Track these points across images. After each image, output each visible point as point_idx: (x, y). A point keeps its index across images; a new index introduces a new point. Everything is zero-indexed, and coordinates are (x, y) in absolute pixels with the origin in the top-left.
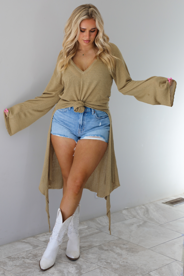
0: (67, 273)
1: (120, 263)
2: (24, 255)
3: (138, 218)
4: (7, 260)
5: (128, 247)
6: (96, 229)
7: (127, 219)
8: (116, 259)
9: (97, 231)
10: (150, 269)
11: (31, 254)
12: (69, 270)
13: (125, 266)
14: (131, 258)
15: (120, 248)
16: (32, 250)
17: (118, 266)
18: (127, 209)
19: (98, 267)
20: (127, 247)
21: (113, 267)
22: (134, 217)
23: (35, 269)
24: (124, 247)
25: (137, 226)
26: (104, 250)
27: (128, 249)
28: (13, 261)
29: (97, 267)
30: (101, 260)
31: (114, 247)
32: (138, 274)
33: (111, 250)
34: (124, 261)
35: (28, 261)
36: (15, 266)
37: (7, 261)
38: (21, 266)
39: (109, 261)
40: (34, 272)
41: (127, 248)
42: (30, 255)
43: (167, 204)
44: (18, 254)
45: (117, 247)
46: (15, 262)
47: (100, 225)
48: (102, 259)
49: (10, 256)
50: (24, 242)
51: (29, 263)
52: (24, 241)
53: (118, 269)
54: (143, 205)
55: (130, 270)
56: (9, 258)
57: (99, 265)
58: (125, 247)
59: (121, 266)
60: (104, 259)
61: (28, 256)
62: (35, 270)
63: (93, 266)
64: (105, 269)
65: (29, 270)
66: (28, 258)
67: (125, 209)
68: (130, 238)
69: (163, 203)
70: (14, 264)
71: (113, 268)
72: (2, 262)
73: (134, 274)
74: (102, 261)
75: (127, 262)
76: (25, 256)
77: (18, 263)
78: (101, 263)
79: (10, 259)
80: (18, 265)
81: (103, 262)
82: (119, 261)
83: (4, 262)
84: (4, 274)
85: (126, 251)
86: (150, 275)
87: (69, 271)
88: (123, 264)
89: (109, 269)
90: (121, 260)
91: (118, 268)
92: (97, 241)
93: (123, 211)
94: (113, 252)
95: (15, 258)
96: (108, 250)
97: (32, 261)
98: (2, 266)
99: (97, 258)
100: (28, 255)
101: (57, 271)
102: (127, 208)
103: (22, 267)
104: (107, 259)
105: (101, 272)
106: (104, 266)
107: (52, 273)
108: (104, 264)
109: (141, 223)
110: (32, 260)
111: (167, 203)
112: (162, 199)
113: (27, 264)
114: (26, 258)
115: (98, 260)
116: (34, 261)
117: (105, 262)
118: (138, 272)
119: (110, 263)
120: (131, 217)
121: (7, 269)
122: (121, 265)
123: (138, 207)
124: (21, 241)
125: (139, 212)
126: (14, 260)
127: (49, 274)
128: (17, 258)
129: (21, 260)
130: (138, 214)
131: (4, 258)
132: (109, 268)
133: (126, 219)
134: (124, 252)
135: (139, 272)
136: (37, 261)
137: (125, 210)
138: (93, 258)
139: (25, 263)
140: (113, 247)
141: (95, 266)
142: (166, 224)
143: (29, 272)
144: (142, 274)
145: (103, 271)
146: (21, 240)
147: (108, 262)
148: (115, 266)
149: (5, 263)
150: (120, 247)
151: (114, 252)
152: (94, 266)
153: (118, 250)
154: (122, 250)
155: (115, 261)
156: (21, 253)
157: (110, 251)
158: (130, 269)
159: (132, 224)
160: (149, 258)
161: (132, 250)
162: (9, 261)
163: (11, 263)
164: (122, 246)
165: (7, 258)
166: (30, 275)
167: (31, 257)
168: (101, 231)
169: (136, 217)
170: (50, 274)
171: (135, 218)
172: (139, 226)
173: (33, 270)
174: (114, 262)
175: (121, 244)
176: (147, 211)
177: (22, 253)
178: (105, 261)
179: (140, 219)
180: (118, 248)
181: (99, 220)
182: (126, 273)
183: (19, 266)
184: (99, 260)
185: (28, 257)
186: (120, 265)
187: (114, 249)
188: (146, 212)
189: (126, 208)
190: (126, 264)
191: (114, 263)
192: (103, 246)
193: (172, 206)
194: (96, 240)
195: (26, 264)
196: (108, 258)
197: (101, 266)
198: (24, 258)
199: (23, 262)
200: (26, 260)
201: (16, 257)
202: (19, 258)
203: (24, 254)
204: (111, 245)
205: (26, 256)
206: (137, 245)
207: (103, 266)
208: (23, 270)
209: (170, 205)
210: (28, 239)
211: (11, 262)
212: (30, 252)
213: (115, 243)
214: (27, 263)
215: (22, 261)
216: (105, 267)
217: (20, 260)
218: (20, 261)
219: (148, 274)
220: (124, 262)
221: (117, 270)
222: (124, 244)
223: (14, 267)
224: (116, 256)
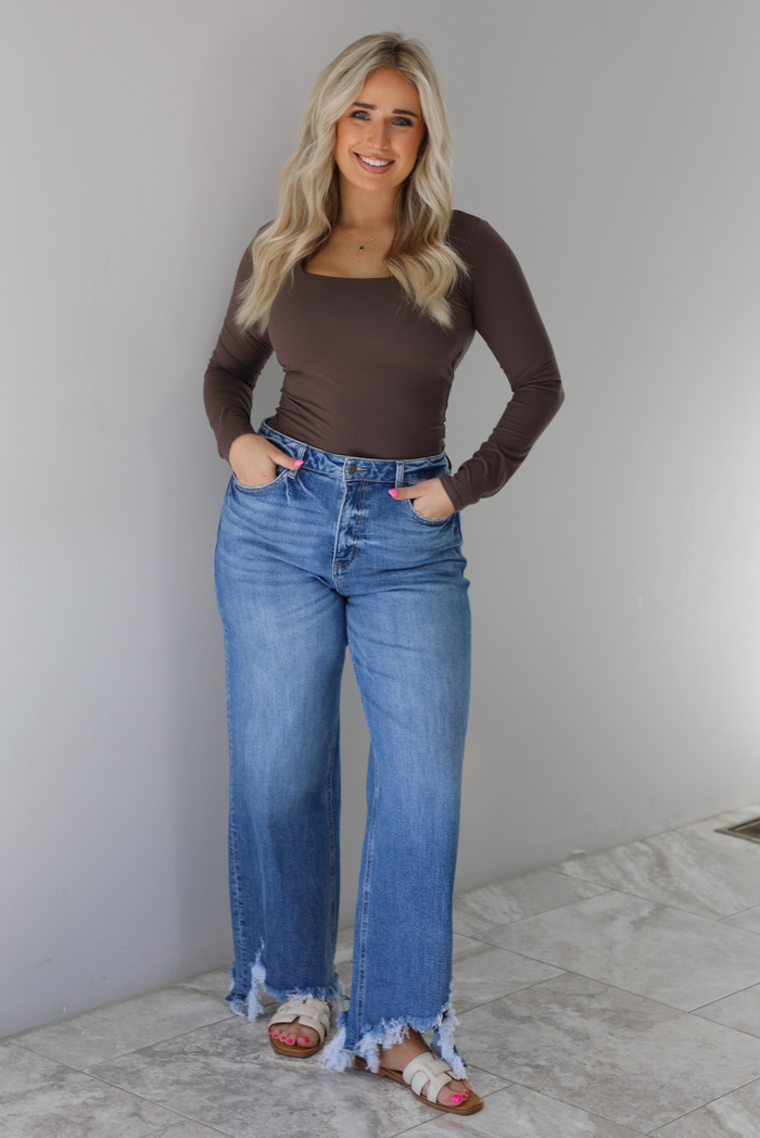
0: (386, 1110)
1: (588, 1068)
2: (203, 1041)
3: (628, 894)
4: (139, 1063)
5: (607, 1004)
6: (471, 937)
7: (588, 898)
8: (571, 1054)
9: (474, 944)
10: (706, 1089)
11: (228, 1036)
12: (393, 1099)
13: (607, 1081)
14: (627, 1050)
15: (579, 1009)
16: (229, 1021)
17: (580, 1081)
18: (581, 856)
19: (504, 1085)
20: (604, 1007)
21: (563, 1084)
22: (615, 888)
23: (258, 1096)
24: (592, 1007)
25: (633, 923)
26: (514, 1017)
27: (610, 1014)
28: (162, 1064)
29: (499, 1085)
30: (511, 1057)
31: (555, 1007)
32: (665, 1110)
33: (541, 1019)
34: (601, 1060)
35: (223, 1064)
36: (177, 1082)
37: (141, 1066)
38: (201, 1083)
39: (543, 1063)
40: (257, 1108)
41: (604, 1011)
42: (227, 1039)
43: (735, 836)
44: (180, 1040)
45: (564, 1005)
46: (171, 1067)
47: (484, 920)
48: (514, 1054)
49: (150, 1048)
50: (194, 991)
51: (227, 1073)
52: (190, 986)
53: (583, 1091)
54: (642, 841)
55: (629, 1095)
56: (146, 1051)
57: (505, 1076)
58: (595, 1005)
59: (593, 1079)
60: (520, 1053)
61: (218, 1044)
62: (256, 1099)
63: (482, 1081)
64: (533, 1092)
65: (231, 1099)
66: (220, 1054)
67: (572, 857)
68: (611, 971)
69: (718, 831)
70: (171, 1077)
71: (564, 1089)
72: (122, 1069)
73: (649, 1111)
74: (516, 1060)
75: (613, 1066)
76: (207, 1046)
77: (188, 1071)
78: (513, 1071)
79: (150, 1057)
80: (187, 1080)
81: (520, 1065)
82: (584, 1061)
83: (129, 1070)
84: (136, 1114)
85: (604, 1021)
86: (710, 1112)
87: (391, 1103)
88: (598, 1071)
89: (548, 1093)
90: (589, 1058)
91: (582, 1087)
92: (482, 983)
93: (565, 865)
94: (551, 1028)
95: (170, 1054)
96: (529, 1019)
97: (240, 1065)
98: (124, 1085)
99: (496, 1050)
100: (220, 1042)
101: (345, 1100)
102: (581, 851)
103: (206, 1086)
104: (534, 1054)
105: (519, 1104)
106: (525, 1080)
107: (326, 1111)
108: (526, 1073)
109: (645, 913)
110: (237, 1062)
111: (734, 830)
112: (714, 817)
113: (223, 1074)
114: (213, 1055)
115: (498, 1057)
116: (247, 1065)
117: (526, 1065)
118: (664, 1102)
119: (548, 1070)
120: (602, 890)
121: (148, 1097)
122: (592, 1077)
123: (621, 849)
124: (183, 988)
125: (630, 867)
126: (168, 1062)
127: (315, 1115)
128: (178, 1054)
129: (195, 1060)
130: (626, 875)
131: (126, 1052)
132: (546, 1088)
133: (581, 899)
134: (595, 1027)
135: (666, 1104)
136: (260, 1064)
137: (571, 863)
138: (479, 1051)
139: (214, 1072)
140: (551, 1006)
141: (492, 1080)
142: (742, 914)
143: (235, 1106)
144: (678, 1110)
145: (526, 1099)
146: (180, 984)
147: (537, 1067)
148: (570, 1080)
149: (133, 1073)
150: (577, 1005)
151: (558, 1027)
152: (487, 1081)
153: (572, 1020)
154: (587, 1019)
155: (567, 1059)
156: (189, 1036)
157: (541, 1023)
158: (630, 1092)
159: (611, 917)
160: (699, 1047)
161: (628, 1017)
162: (150, 1064)
163: (156, 1073)
164: (584, 1001)
165: (139, 1052)
166: (241, 1117)
167: (234, 1050)
168: (494, 947)
169: (620, 890)
170: (317, 1113)
171: (616, 893)
172: (639, 924)
173: (250, 1099)
174: (563, 1066)
175: (578, 995)
176: (661, 863)
177: (193, 1034)
178: (526, 1061)
179: (639, 894)
180: (569, 1011)
181: (475, 902)
182: (618, 1107)
183: (190, 1084)
184: (502, 1058)
185: (220, 1050)
186: (587, 1075)
187: (554, 1014)
188: (657, 869)
189: (576, 852)
190: (612, 1072)
191: (562, 1070)
192: (509, 1003)
193: (755, 842)
194: (478, 980)
195: (219, 1077)
196: (536, 1050)
197: (514, 1080)
198: (204, 1053)
199: (203, 1068)
200: (216, 1059)
201: (173, 1048)
202: (186, 1053)
203: (204, 1037)
204: (541, 1001)
205: (212, 1045)
206: (641, 999)
207: (521, 1082)
208: (208, 1099)
209: (749, 840)
210: (208, 978)
211: (157, 1069)
212: (225, 1029)
213: (554, 993)
214: (221, 1071)
215: (200, 1065)
216: (529, 1083)
217: (189, 1059)
218: (191, 1066)
219: (702, 1111)
220: (601, 1064)
221: (579, 1094)
222: (591, 996)
223: (174, 1087)
224: (566, 1042)
